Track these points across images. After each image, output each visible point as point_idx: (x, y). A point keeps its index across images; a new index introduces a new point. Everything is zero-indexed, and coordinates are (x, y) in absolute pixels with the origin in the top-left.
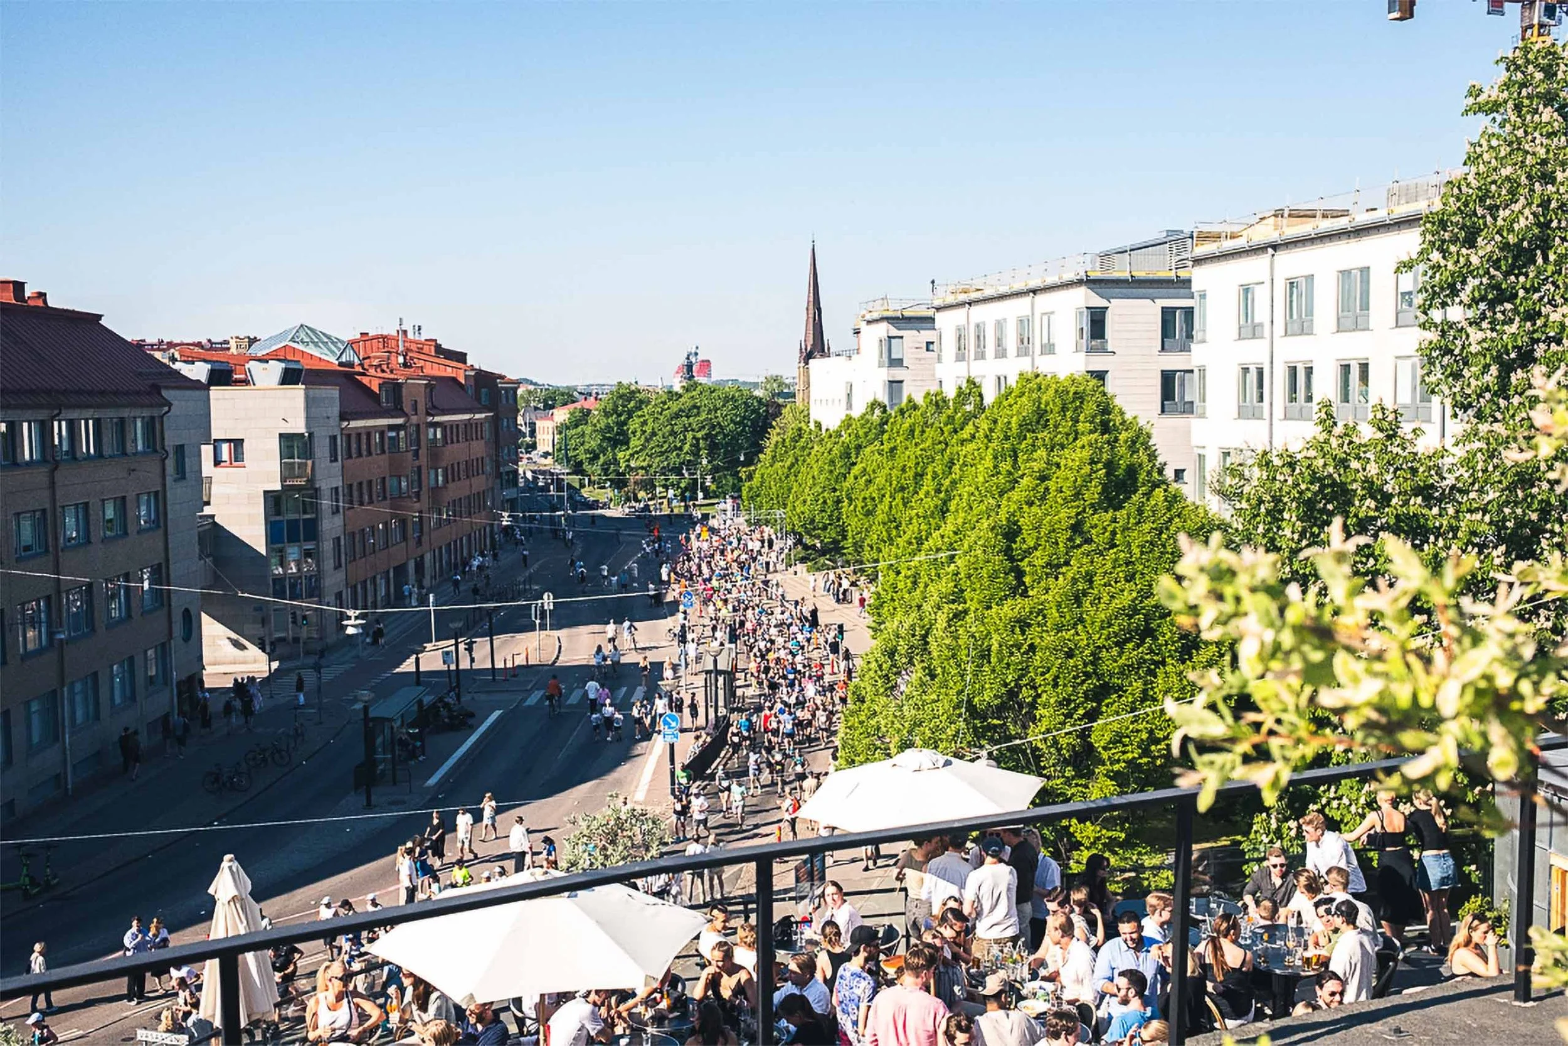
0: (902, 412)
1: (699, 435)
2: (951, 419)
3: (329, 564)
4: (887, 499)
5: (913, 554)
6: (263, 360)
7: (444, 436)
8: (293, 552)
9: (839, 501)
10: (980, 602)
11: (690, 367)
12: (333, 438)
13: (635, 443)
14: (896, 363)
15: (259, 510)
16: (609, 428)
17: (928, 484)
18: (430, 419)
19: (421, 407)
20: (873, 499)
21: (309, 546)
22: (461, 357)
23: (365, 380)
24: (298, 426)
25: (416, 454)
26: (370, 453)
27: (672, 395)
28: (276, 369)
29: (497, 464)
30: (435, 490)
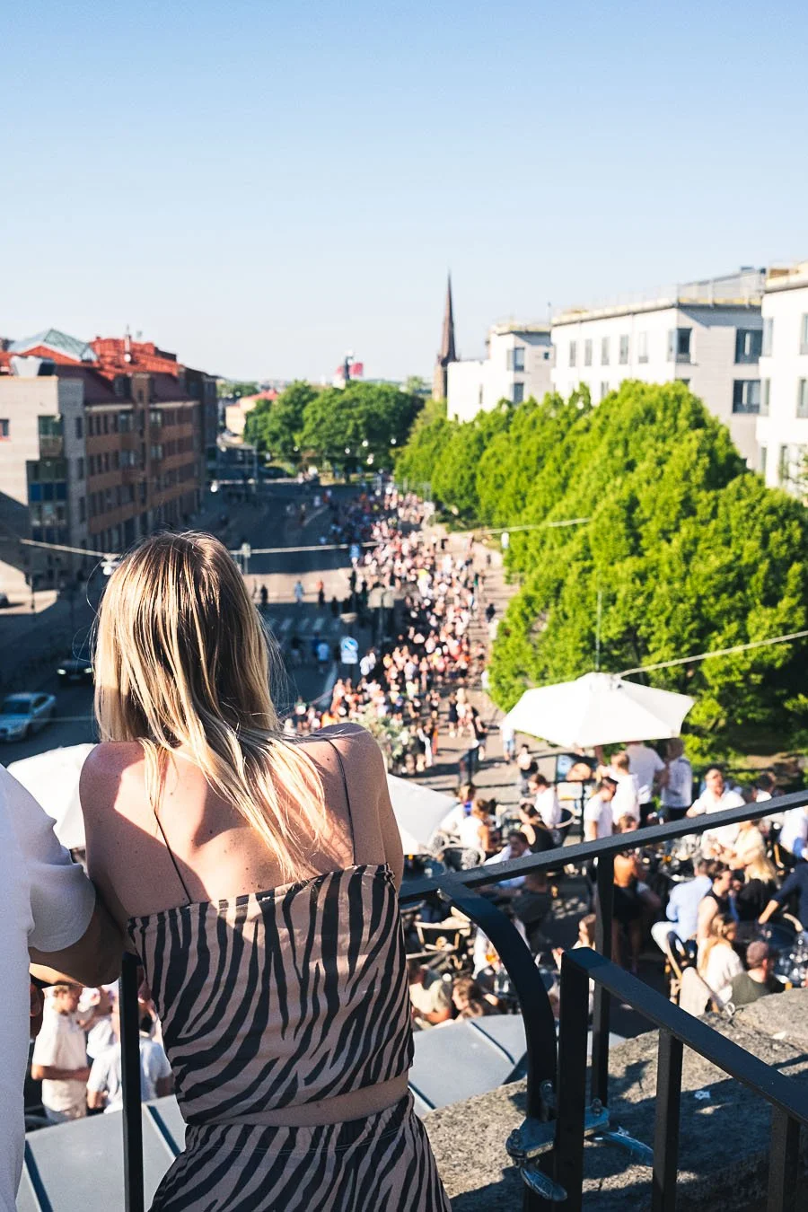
0: (525, 407)
1: (359, 422)
2: (566, 414)
3: (76, 518)
4: (515, 476)
5: (539, 521)
6: (24, 356)
7: (163, 420)
8: (48, 509)
9: (473, 477)
10: (606, 559)
11: (347, 368)
12: (79, 420)
13: (308, 427)
14: (519, 368)
15: (22, 475)
16: (287, 415)
17: (549, 466)
18: (152, 406)
19: (146, 395)
20: (502, 476)
21: (61, 503)
22: (172, 357)
23: (103, 373)
24: (52, 409)
25: (141, 433)
26: (106, 432)
27: (337, 391)
28: (34, 363)
29: (203, 442)
30: (156, 463)
